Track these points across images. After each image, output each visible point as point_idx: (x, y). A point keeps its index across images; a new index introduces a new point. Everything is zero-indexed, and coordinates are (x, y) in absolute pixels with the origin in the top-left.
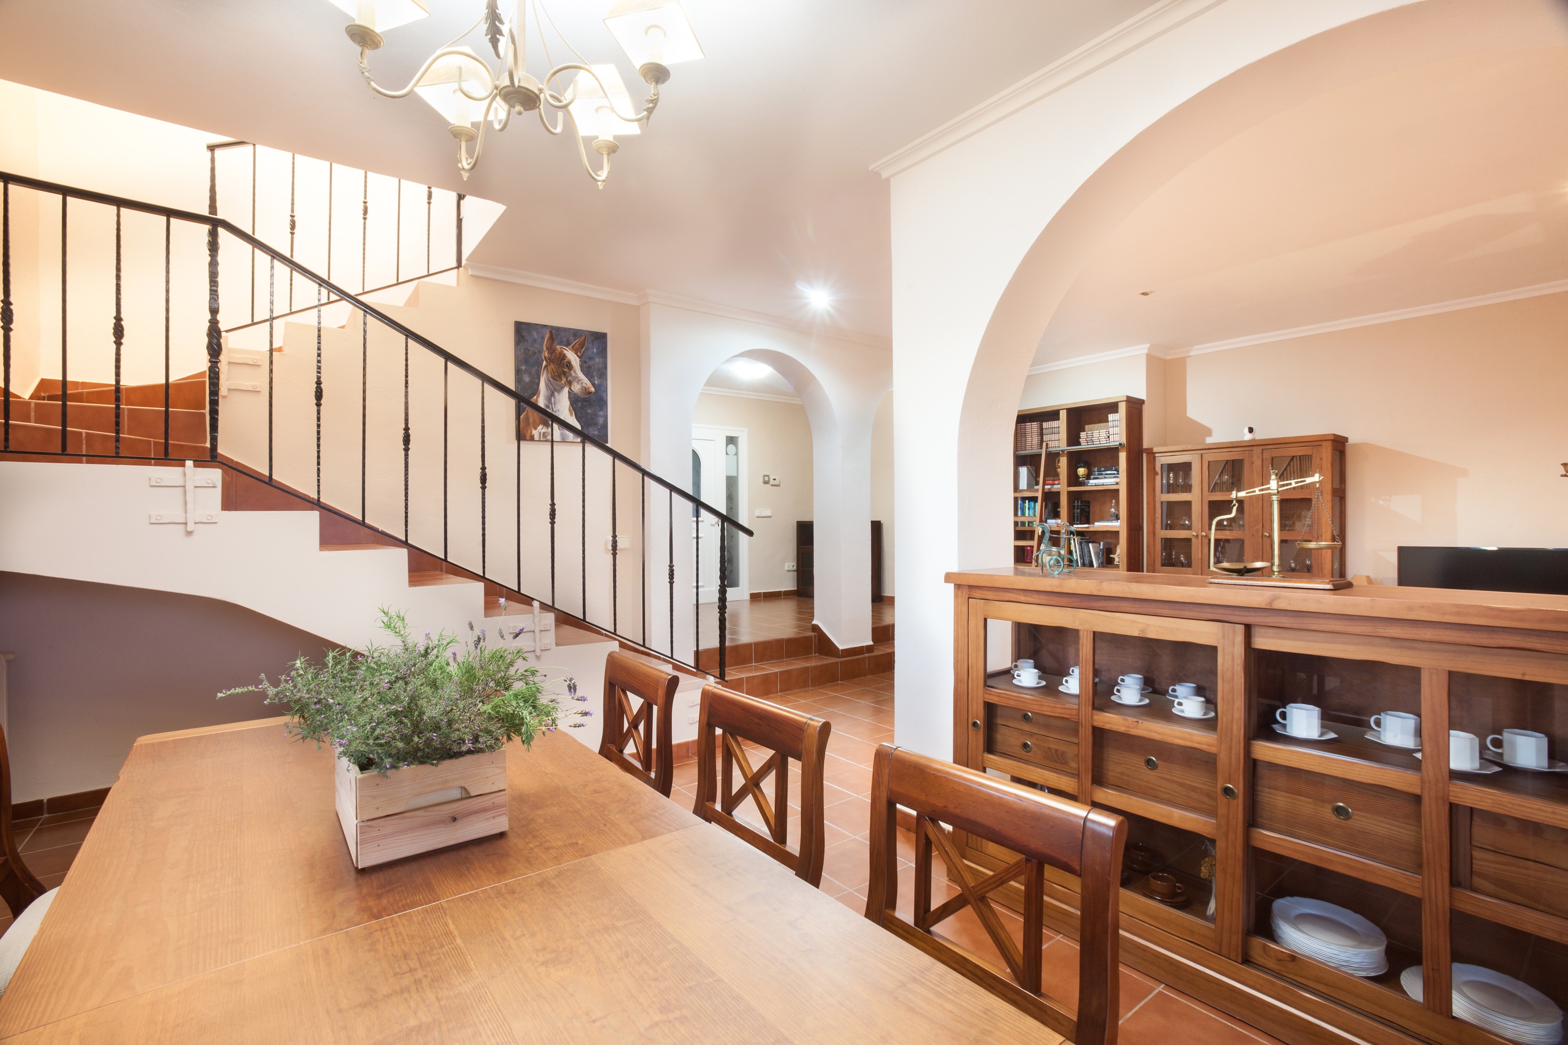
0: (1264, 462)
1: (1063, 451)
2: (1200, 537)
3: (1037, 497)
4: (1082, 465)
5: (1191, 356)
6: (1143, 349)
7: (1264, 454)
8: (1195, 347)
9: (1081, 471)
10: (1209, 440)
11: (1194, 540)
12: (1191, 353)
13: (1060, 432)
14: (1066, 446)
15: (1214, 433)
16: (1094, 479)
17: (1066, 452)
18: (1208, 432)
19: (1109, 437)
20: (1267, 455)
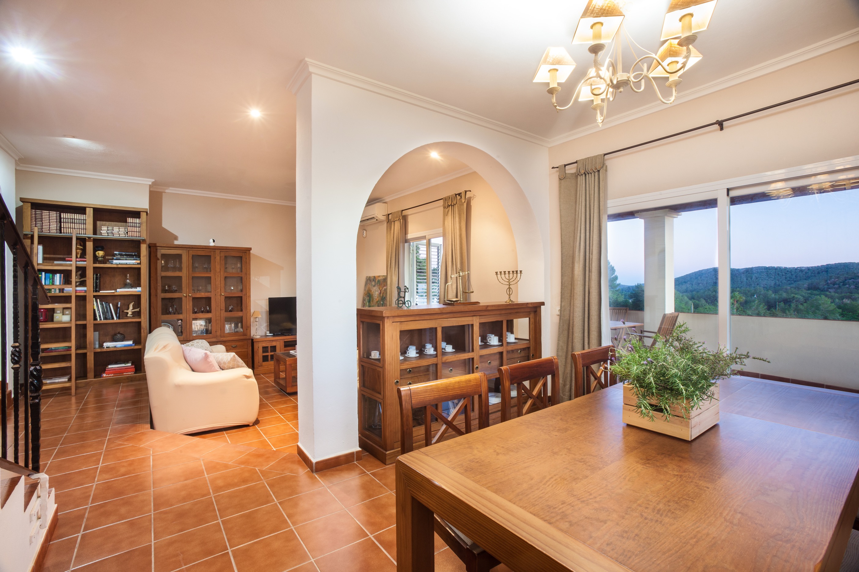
0: (221, 258)
1: (89, 238)
2: (188, 297)
3: (71, 271)
4: (100, 249)
5: (165, 192)
6: (149, 181)
7: (221, 254)
8: (171, 188)
9: (100, 253)
10: (176, 242)
11: (184, 298)
12: (167, 191)
13: (87, 223)
14: (92, 234)
15: (179, 239)
16: (116, 259)
17: (92, 239)
18: (176, 238)
19: (127, 233)
20: (223, 254)
